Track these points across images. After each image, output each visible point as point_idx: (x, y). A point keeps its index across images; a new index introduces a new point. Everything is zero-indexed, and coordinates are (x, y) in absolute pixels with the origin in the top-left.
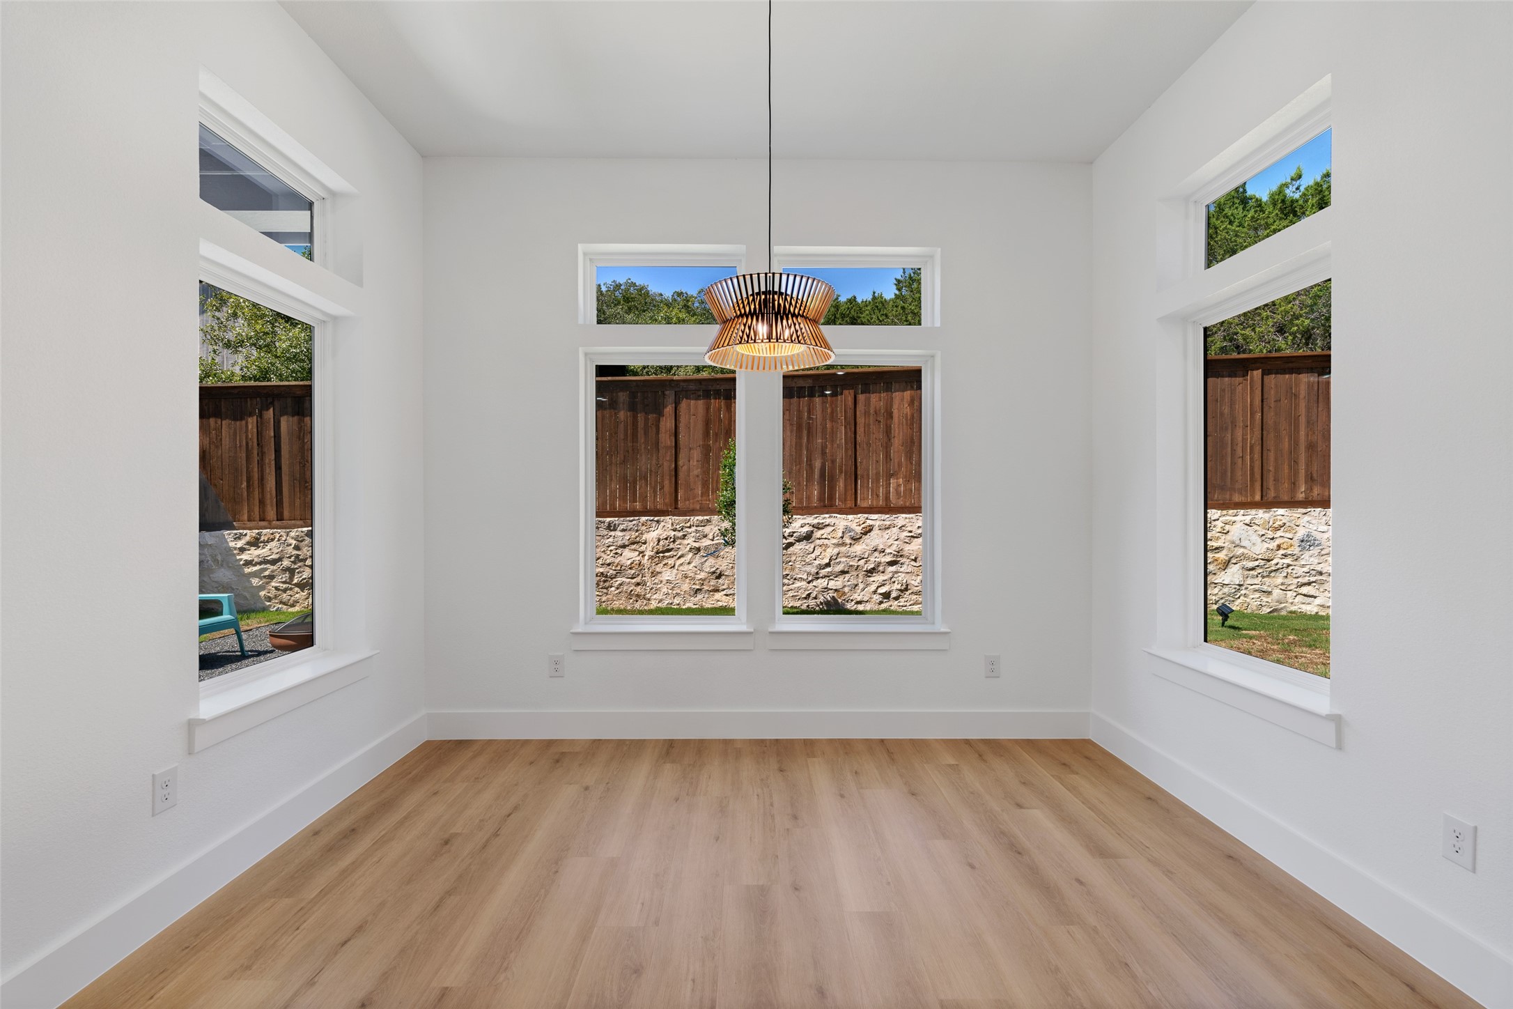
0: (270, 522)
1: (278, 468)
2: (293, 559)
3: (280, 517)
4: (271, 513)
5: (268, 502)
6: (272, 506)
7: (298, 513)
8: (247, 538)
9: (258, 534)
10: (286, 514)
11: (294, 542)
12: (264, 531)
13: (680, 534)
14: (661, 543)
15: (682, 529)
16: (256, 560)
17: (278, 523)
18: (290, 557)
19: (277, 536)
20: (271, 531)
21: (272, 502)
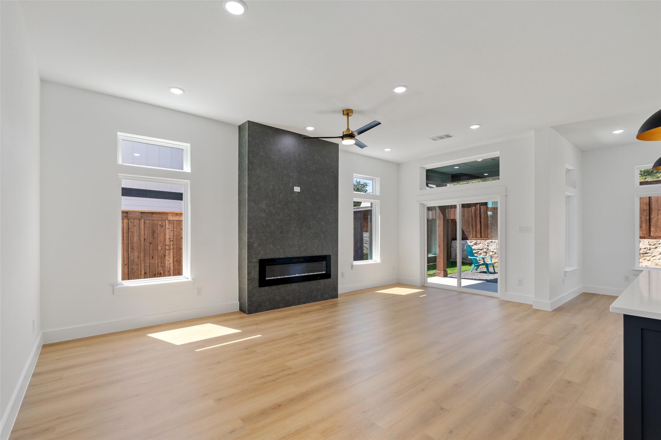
0: (478, 238)
1: (480, 222)
2: (487, 249)
3: (481, 237)
4: (479, 236)
5: (478, 232)
6: (479, 233)
7: (486, 235)
8: (474, 243)
9: (477, 241)
10: (483, 236)
11: (487, 244)
12: (478, 241)
13: (654, 247)
14: (642, 250)
15: (655, 245)
16: (476, 249)
17: (481, 238)
18: (486, 249)
19: (482, 242)
20: (480, 241)
21: (479, 232)
